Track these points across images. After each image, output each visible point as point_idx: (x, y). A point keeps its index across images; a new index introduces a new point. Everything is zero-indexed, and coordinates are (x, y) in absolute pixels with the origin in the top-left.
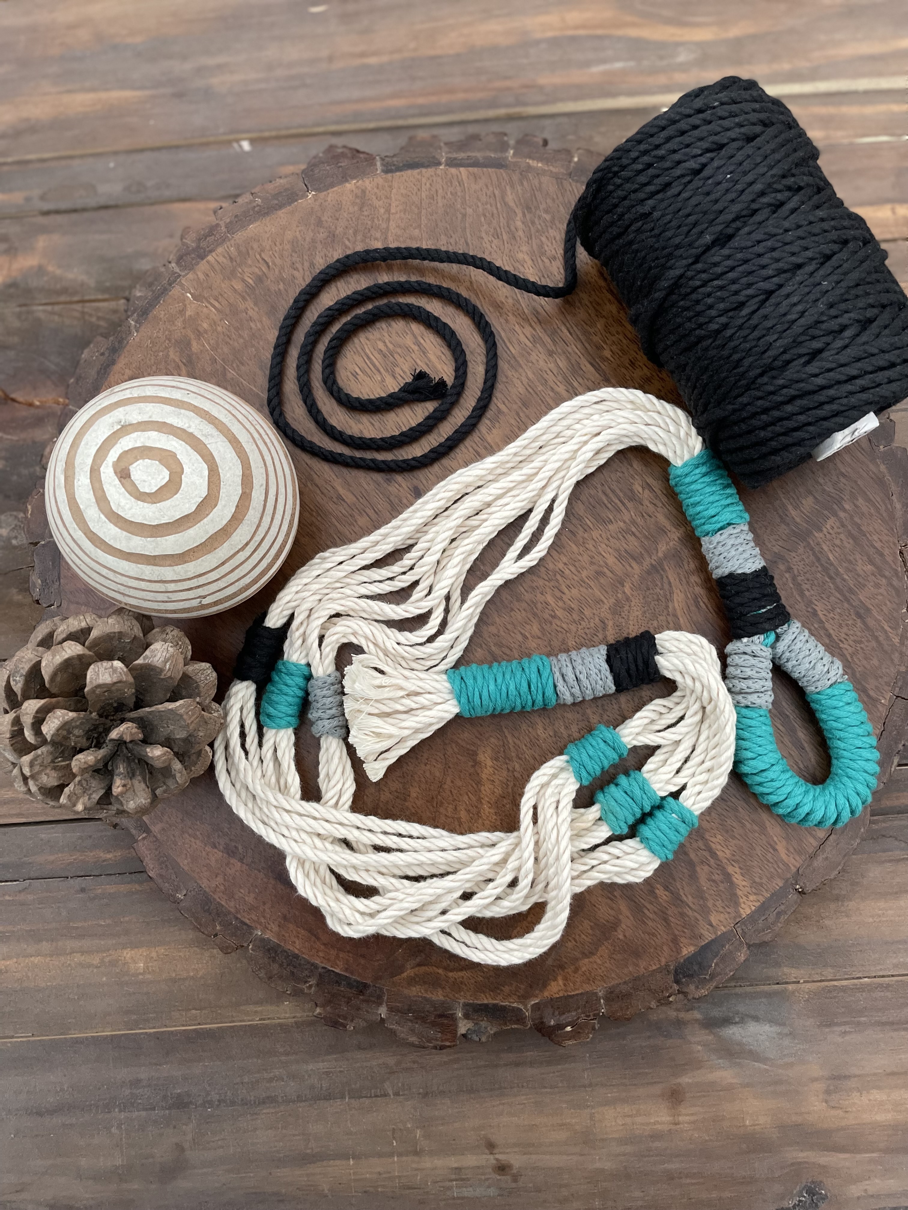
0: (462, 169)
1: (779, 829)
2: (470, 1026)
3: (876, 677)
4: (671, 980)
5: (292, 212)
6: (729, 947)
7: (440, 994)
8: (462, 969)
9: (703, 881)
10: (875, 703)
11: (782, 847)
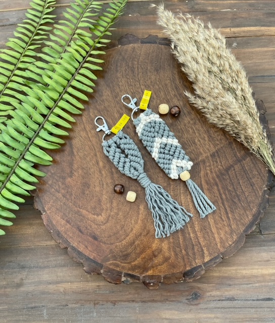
0: (163, 46)
1: (219, 240)
2: (125, 279)
3: (253, 203)
4: (182, 275)
5: (114, 50)
6: (200, 269)
7: (118, 269)
8: (125, 263)
9: (196, 250)
10: (252, 210)
11: (219, 245)
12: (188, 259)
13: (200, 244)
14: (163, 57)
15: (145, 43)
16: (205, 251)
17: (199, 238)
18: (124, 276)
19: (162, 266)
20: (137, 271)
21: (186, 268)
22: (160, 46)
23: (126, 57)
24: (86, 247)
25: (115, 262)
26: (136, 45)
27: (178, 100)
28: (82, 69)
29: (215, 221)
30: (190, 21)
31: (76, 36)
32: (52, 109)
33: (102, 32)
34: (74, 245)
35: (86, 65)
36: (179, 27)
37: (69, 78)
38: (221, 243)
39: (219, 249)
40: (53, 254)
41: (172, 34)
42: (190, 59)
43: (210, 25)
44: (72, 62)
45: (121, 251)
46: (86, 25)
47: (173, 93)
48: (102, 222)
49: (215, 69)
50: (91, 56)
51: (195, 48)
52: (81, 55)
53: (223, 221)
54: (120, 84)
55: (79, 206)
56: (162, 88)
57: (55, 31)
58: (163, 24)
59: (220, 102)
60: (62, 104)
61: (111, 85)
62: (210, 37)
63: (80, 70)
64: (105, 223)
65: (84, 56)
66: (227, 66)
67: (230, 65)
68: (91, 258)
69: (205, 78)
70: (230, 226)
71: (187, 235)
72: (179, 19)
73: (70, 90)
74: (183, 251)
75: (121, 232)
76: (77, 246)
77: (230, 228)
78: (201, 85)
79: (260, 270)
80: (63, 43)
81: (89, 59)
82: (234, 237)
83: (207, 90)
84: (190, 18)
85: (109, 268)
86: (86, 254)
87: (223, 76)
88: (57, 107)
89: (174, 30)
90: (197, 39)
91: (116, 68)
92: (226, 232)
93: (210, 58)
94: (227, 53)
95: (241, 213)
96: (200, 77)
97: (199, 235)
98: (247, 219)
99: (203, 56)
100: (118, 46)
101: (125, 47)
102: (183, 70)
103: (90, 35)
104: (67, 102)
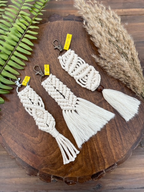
0: (78, 22)
1: (115, 154)
2: (53, 179)
3: (137, 129)
4: (90, 177)
5: (45, 25)
6: (102, 173)
7: (49, 173)
8: (53, 169)
9: (100, 161)
10: (136, 134)
11: (115, 157)
12: (95, 166)
13: (102, 156)
14: (78, 30)
15: (66, 20)
16: (106, 161)
17: (102, 153)
18: (53, 178)
19: (77, 171)
20: (61, 174)
21: (93, 172)
22: (76, 22)
23: (53, 30)
24: (28, 158)
25: (46, 168)
26: (60, 22)
27: (88, 59)
28: (24, 38)
29: (112, 141)
30: (96, 5)
31: (20, 16)
32: (4, 66)
33: (37, 13)
34: (20, 157)
35: (27, 36)
36: (88, 10)
37: (15, 45)
38: (116, 155)
39: (115, 160)
40: (8, 160)
41: (84, 14)
42: (96, 32)
43: (110, 8)
44: (17, 34)
45: (51, 161)
46: (26, 8)
47: (85, 54)
48: (38, 142)
49: (113, 39)
50: (30, 29)
51: (100, 25)
52: (23, 29)
53: (118, 141)
54: (50, 48)
55: (23, 131)
56: (77, 51)
57: (6, 12)
58: (77, 7)
59: (116, 62)
60: (10, 63)
61: (43, 49)
62: (110, 16)
63: (22, 39)
64: (40, 143)
65: (25, 29)
66: (122, 38)
67: (124, 37)
68: (31, 166)
69: (106, 46)
70: (122, 144)
71: (94, 151)
72: (89, 3)
73: (16, 53)
74: (91, 161)
75: (50, 149)
76: (22, 157)
77: (122, 146)
78: (104, 51)
79: (140, 170)
80: (11, 20)
81: (29, 31)
82: (125, 152)
83: (108, 54)
84: (96, 3)
85: (43, 173)
86: (28, 163)
87: (119, 45)
88: (7, 65)
89: (85, 11)
90: (101, 18)
91: (47, 38)
92: (119, 148)
93: (110, 31)
94: (121, 28)
95: (129, 136)
96: (103, 46)
97: (102, 151)
98: (133, 140)
99: (105, 30)
100: (48, 22)
101: (53, 23)
102: (92, 39)
103: (29, 15)
104: (14, 61)
